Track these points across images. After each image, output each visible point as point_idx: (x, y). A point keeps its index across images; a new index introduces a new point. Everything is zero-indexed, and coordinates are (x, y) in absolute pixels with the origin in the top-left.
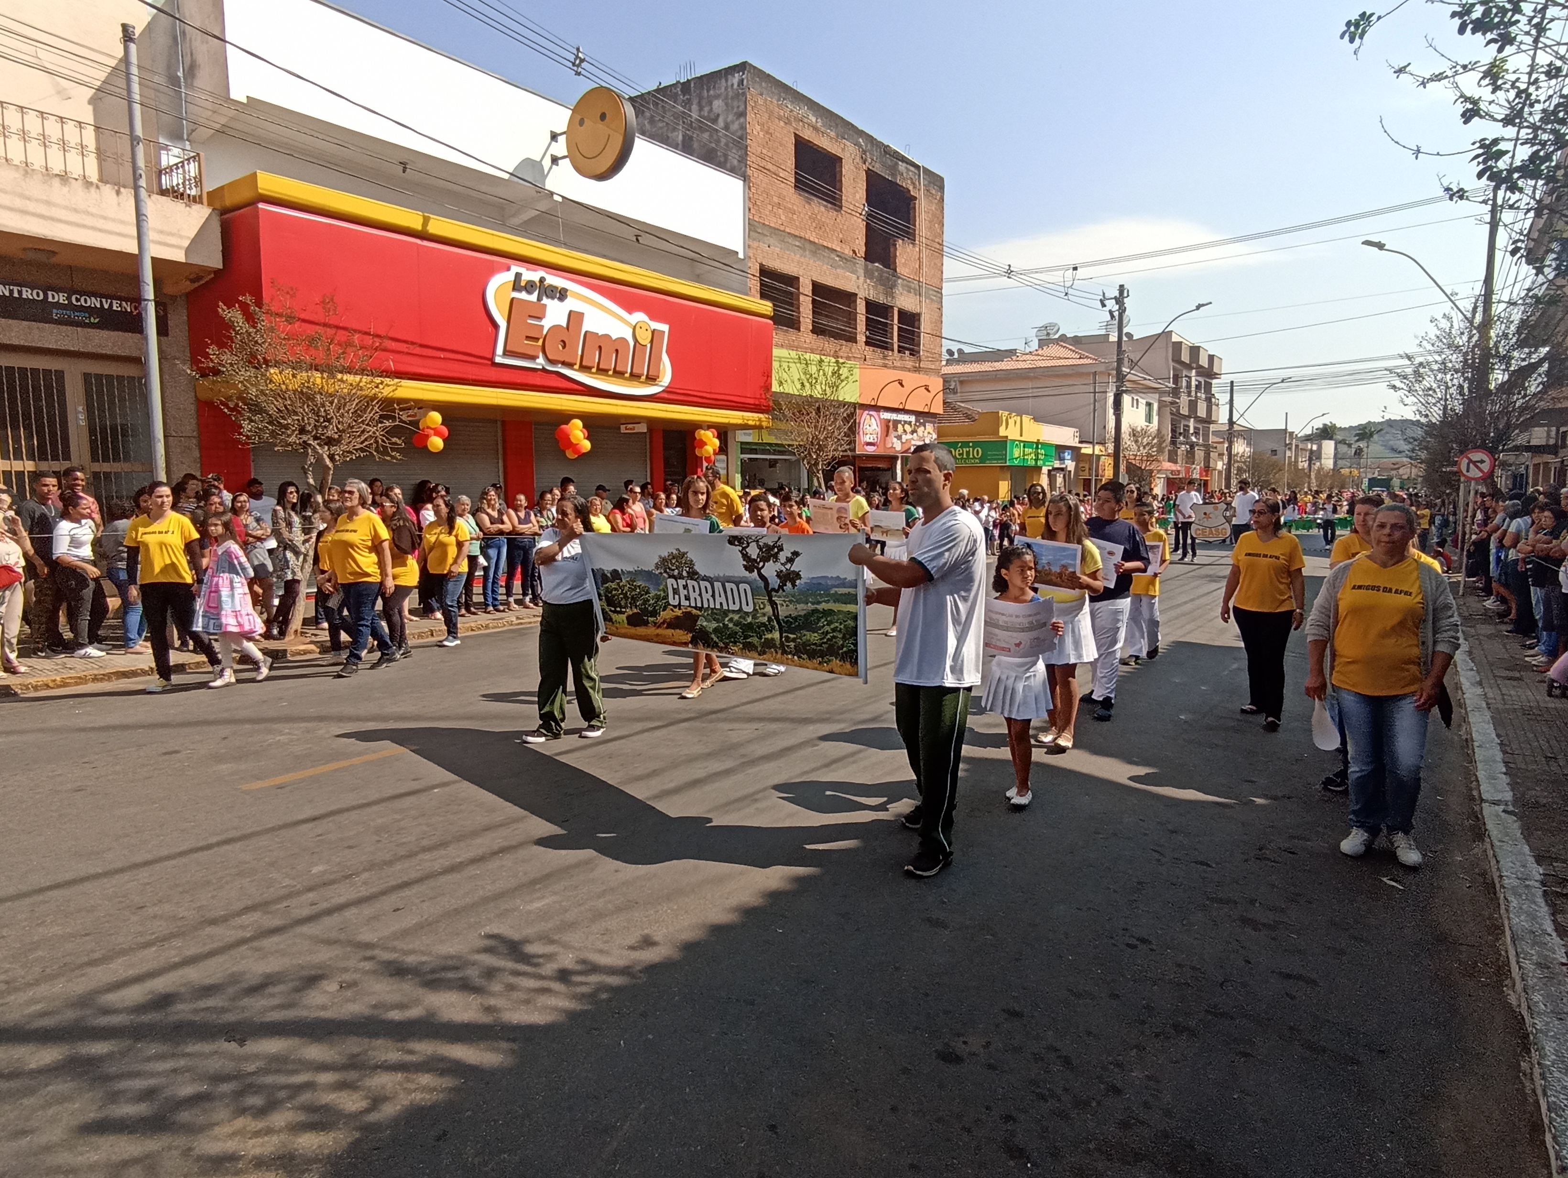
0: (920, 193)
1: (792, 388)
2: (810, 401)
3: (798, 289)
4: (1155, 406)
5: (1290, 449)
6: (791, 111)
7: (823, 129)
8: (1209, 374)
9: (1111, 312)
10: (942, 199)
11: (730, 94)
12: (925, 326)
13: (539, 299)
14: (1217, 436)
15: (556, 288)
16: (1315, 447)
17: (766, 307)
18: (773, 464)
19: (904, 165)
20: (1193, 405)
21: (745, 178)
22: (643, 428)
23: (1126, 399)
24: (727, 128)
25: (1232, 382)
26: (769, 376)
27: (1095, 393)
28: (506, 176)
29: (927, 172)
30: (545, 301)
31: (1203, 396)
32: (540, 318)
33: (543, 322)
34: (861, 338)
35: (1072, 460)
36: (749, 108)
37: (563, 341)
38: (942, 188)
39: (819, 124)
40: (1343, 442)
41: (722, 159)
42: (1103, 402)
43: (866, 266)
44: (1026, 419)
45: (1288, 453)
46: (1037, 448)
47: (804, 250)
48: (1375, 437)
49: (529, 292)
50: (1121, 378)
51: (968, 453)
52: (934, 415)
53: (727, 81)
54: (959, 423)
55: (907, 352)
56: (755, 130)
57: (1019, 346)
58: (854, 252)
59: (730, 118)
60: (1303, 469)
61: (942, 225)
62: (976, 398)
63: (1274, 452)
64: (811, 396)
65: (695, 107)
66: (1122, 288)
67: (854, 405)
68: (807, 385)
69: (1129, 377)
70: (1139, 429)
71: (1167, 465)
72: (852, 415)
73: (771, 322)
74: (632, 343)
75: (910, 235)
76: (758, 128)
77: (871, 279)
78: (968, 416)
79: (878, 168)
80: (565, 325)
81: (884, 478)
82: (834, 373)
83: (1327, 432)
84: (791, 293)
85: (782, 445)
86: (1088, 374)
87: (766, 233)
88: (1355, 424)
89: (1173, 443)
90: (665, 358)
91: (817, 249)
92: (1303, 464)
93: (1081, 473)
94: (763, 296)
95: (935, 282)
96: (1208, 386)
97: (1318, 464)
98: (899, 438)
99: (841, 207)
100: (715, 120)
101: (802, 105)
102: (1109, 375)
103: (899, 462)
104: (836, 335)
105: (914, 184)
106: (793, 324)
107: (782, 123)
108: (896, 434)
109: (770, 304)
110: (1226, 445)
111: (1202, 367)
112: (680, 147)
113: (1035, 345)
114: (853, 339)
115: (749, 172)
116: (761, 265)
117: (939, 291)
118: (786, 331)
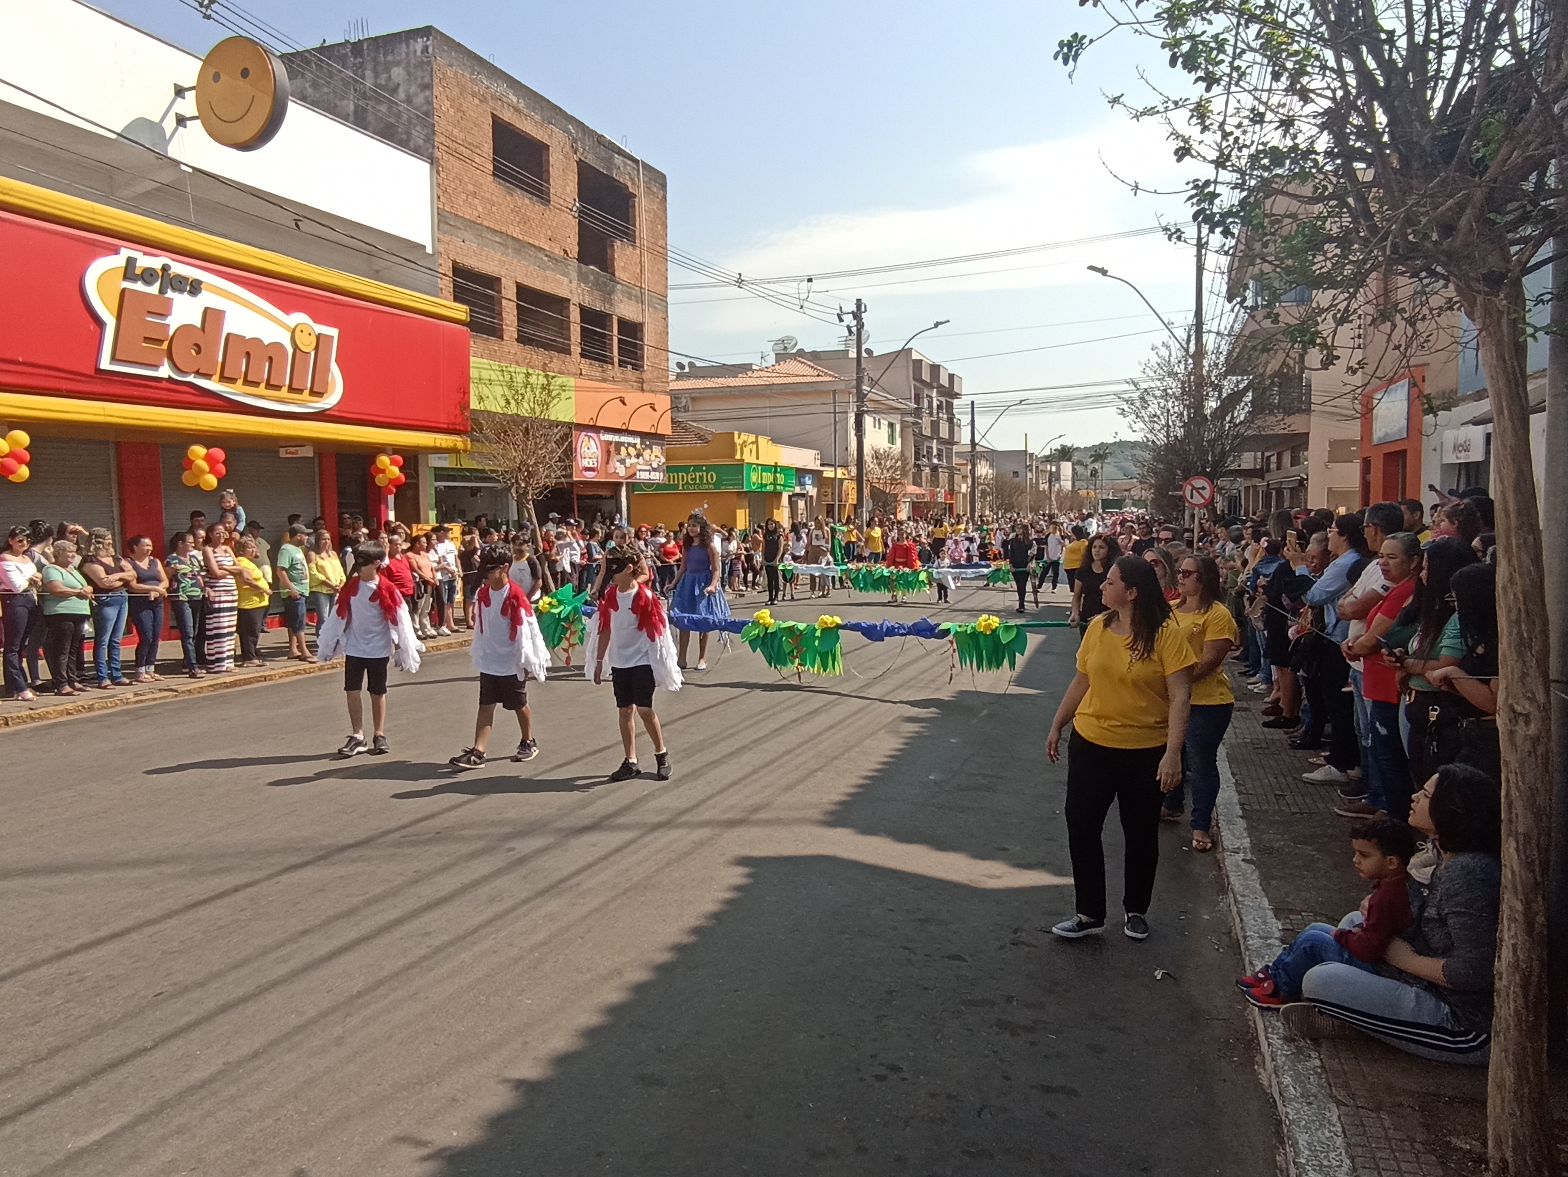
0: (639, 188)
1: (495, 406)
2: (517, 420)
3: (499, 292)
4: (898, 427)
5: (1031, 470)
6: (488, 88)
7: (525, 111)
8: (950, 393)
9: (849, 328)
10: (665, 198)
11: (413, 61)
12: (649, 338)
13: (162, 291)
14: (960, 457)
15: (187, 279)
16: (1054, 469)
17: (460, 311)
18: (474, 491)
19: (621, 158)
20: (935, 426)
21: (432, 161)
22: (308, 452)
23: (868, 420)
24: (409, 100)
25: (973, 403)
26: (466, 393)
27: (835, 413)
28: (114, 136)
29: (646, 167)
30: (170, 294)
31: (945, 416)
32: (164, 316)
33: (169, 321)
34: (576, 349)
35: (813, 484)
36: (436, 80)
37: (197, 345)
38: (664, 186)
39: (521, 105)
40: (1080, 463)
41: (404, 137)
42: (843, 423)
43: (580, 268)
44: (762, 440)
45: (1029, 475)
46: (776, 472)
47: (505, 246)
48: (1108, 460)
49: (148, 283)
50: (861, 397)
51: (701, 478)
52: (661, 437)
53: (408, 45)
54: (691, 444)
55: (629, 367)
56: (443, 105)
57: (755, 360)
58: (565, 252)
59: (413, 89)
60: (1044, 491)
61: (665, 225)
62: (709, 417)
63: (1016, 473)
64: (517, 415)
65: (369, 73)
66: (859, 301)
67: (569, 425)
68: (512, 401)
69: (870, 395)
70: (882, 451)
71: (911, 489)
72: (566, 436)
73: (465, 328)
74: (290, 351)
75: (629, 236)
76: (448, 104)
77: (586, 283)
78: (701, 438)
79: (591, 160)
80: (199, 325)
81: (607, 506)
82: (543, 388)
83: (1065, 453)
84: (492, 297)
85: (483, 471)
86: (828, 392)
87: (459, 225)
88: (1089, 445)
89: (917, 466)
90: (334, 368)
91: (521, 247)
92: (1044, 487)
93: (823, 498)
94: (456, 299)
95: (659, 288)
96: (950, 406)
97: (1057, 485)
98: (622, 462)
99: (549, 201)
100: (394, 90)
101: (500, 82)
102: (850, 393)
103: (624, 489)
104: (547, 347)
105: (632, 180)
106: (496, 332)
107: (476, 101)
108: (619, 457)
109: (464, 307)
110: (969, 467)
111: (943, 386)
112: (351, 118)
113: (771, 359)
114: (566, 351)
115: (438, 154)
116: (454, 263)
117: (663, 299)
118: (487, 340)
